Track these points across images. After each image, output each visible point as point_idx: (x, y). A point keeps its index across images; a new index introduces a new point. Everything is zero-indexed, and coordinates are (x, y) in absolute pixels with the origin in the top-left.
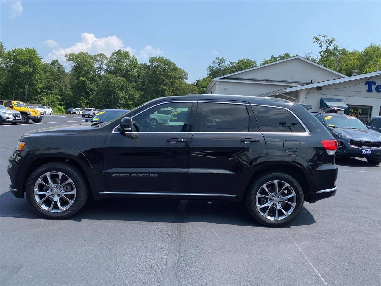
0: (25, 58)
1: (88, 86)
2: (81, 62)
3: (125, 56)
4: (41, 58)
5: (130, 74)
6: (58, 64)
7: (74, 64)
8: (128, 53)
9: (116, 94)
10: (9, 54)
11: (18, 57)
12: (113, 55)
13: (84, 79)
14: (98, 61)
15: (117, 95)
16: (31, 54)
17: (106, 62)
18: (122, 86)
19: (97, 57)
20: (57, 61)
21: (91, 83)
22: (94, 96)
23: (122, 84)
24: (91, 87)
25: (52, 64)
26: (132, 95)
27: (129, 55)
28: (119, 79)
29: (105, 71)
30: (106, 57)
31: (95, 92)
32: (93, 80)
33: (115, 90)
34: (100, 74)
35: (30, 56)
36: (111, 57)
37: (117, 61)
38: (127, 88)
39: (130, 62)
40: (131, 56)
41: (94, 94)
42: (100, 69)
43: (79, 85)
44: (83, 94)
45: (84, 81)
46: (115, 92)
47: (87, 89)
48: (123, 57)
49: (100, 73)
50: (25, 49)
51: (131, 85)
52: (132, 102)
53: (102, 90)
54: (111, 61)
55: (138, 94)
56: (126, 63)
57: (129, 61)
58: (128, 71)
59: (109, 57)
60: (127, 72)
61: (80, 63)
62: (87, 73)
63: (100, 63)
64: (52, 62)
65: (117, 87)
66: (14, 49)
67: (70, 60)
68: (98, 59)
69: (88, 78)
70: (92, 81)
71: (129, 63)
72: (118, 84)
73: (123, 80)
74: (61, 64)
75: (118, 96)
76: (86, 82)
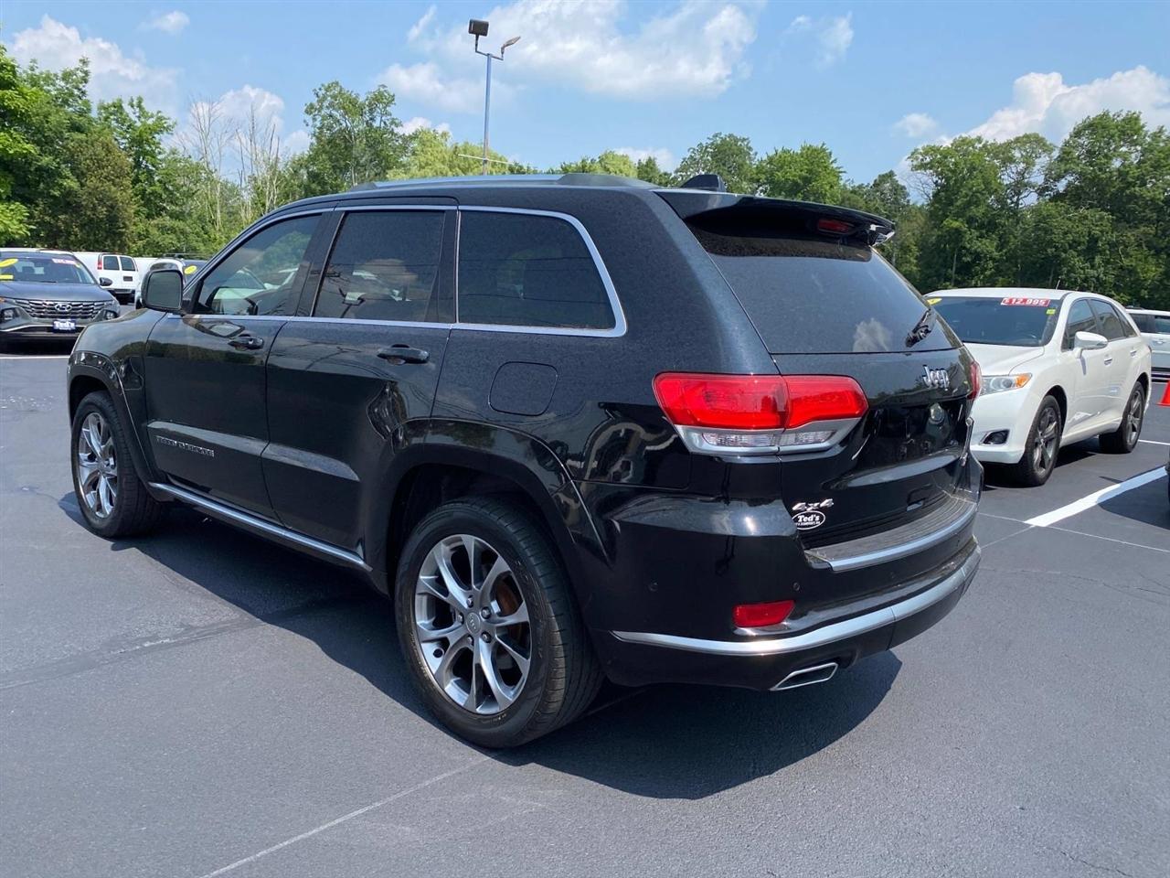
0: (795, 176)
1: (968, 246)
2: (953, 172)
3: (1123, 133)
4: (841, 170)
5: (1136, 197)
6: (894, 183)
7: (935, 179)
8: (1137, 119)
9: (1065, 269)
10: (760, 170)
11: (779, 174)
12: (1077, 134)
13: (956, 224)
14: (1014, 162)
15: (1069, 272)
16: (812, 163)
17: (1043, 161)
18: (1094, 240)
19: (1014, 149)
20: (891, 174)
21: (981, 236)
22: (985, 277)
23: (1096, 231)
24: (979, 250)
25: (876, 184)
26: (1132, 271)
27: (1143, 126)
28: (1086, 218)
29: (1041, 191)
30: (1044, 145)
31: (991, 264)
32: (988, 226)
33: (1064, 255)
34: (1017, 204)
35: (810, 168)
36: (1067, 143)
37: (1090, 153)
38: (1113, 245)
39: (1144, 152)
40: (1151, 128)
41: (988, 273)
42: (1019, 186)
43: (942, 246)
44: (952, 272)
45: (957, 230)
46: (1064, 262)
47: (965, 255)
48: (1113, 136)
49: (1018, 200)
50: (803, 149)
51: (1130, 236)
52: (1130, 295)
53: (1017, 258)
54: (1065, 157)
55: (1158, 265)
56: (1124, 157)
57: (1139, 148)
58: (1130, 185)
59: (1060, 145)
60: (1122, 190)
61: (950, 175)
62: (969, 204)
63: (1022, 166)
64: (875, 181)
65: (1073, 245)
66: (772, 153)
67: (923, 166)
68: (1017, 154)
69: (970, 221)
70: (984, 231)
71: (1134, 158)
72: (1077, 233)
73: (1102, 218)
74: (901, 183)
75: (1072, 274)
76: (965, 232)
